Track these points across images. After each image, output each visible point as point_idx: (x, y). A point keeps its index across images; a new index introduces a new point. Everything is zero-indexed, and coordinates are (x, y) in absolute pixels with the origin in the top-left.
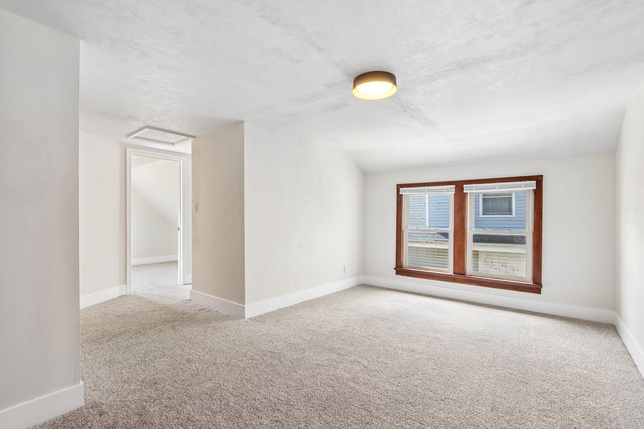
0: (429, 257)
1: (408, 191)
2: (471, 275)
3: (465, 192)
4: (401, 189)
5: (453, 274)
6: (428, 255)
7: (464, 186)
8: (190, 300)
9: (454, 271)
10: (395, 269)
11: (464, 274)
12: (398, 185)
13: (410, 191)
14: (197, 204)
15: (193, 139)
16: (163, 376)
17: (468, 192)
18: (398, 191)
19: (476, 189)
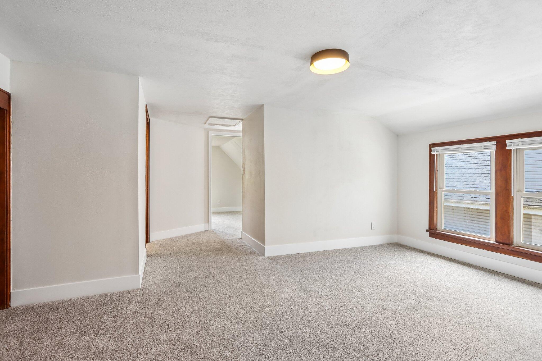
0: (467, 219)
1: (440, 150)
2: (519, 247)
3: (508, 148)
4: (433, 149)
5: (495, 242)
6: (466, 218)
7: (507, 141)
8: (241, 238)
9: (497, 239)
10: (427, 231)
11: (510, 244)
12: (430, 145)
13: (442, 150)
14: (244, 168)
15: (242, 121)
16: (186, 282)
17: (513, 148)
18: (430, 151)
19: (522, 145)
